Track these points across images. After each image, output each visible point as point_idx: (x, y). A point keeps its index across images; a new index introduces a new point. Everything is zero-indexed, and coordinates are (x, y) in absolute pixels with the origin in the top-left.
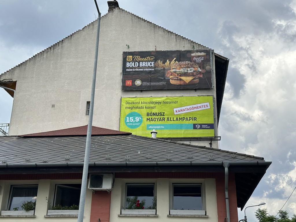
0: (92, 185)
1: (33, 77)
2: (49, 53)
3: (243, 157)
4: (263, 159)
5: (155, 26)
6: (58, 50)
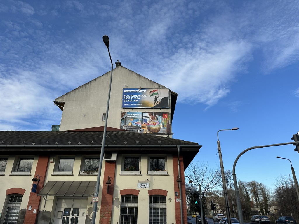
0: (105, 158)
2: (83, 88)
3: (188, 143)
4: (198, 144)
5: (140, 76)
6: (88, 86)
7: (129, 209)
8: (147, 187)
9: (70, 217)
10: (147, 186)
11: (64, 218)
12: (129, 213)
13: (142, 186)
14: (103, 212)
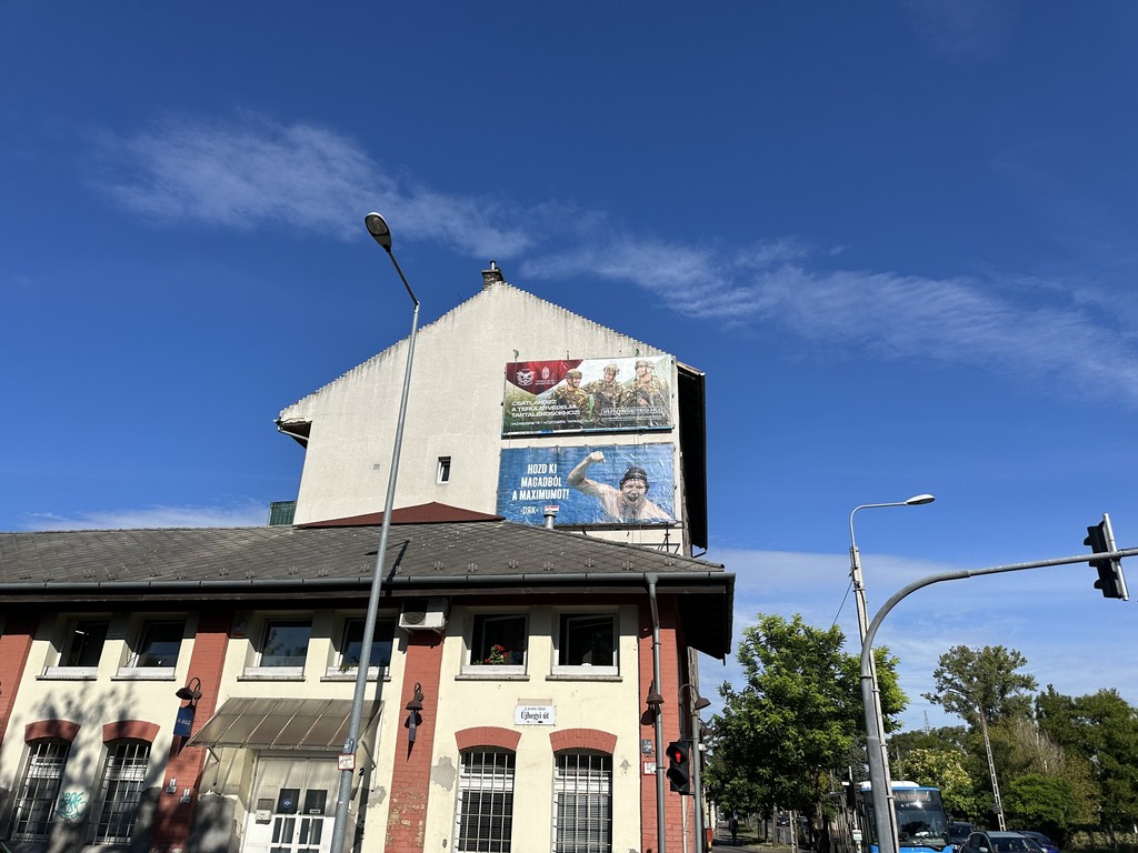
0: (408, 620)
1: (340, 414)
3: (689, 564)
4: (723, 566)
7: (487, 795)
8: (545, 721)
9: (299, 818)
10: (546, 716)
11: (278, 821)
12: (486, 810)
13: (529, 716)
14: (398, 804)
